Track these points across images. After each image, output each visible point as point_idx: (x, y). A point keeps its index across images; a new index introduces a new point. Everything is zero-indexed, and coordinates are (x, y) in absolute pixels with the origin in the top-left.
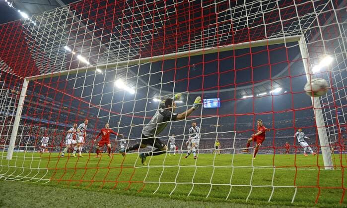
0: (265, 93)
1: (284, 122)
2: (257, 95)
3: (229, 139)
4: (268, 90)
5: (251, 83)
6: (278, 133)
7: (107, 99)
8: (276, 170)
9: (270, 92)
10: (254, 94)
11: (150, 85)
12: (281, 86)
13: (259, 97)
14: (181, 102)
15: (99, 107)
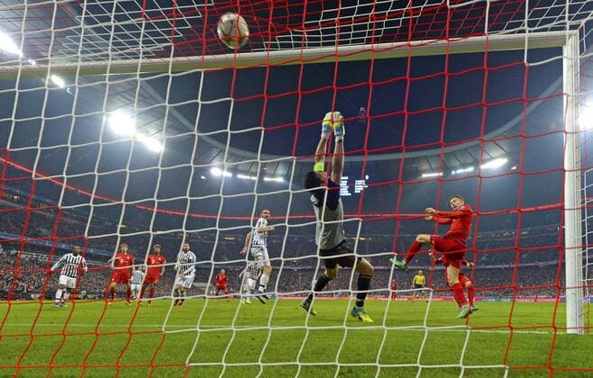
0: (471, 169)
1: (502, 234)
2: (453, 173)
3: (382, 268)
4: (477, 163)
5: (439, 146)
6: (484, 258)
7: (82, 161)
8: (471, 333)
9: (483, 167)
10: (446, 169)
11: (200, 129)
12: (507, 154)
13: (456, 178)
14: (280, 180)
15: (61, 180)
